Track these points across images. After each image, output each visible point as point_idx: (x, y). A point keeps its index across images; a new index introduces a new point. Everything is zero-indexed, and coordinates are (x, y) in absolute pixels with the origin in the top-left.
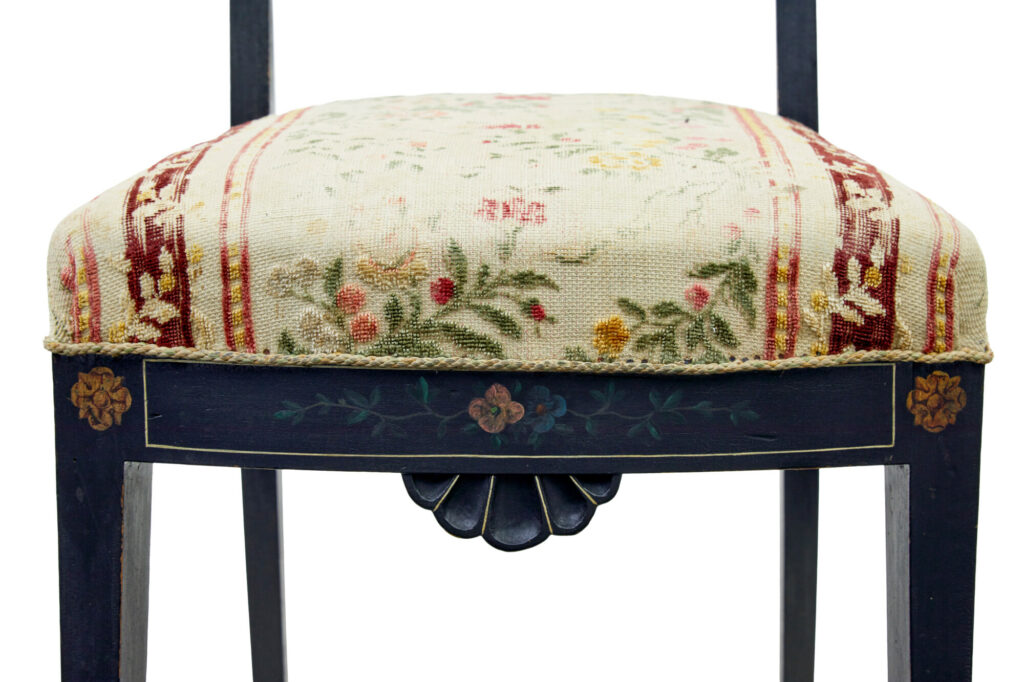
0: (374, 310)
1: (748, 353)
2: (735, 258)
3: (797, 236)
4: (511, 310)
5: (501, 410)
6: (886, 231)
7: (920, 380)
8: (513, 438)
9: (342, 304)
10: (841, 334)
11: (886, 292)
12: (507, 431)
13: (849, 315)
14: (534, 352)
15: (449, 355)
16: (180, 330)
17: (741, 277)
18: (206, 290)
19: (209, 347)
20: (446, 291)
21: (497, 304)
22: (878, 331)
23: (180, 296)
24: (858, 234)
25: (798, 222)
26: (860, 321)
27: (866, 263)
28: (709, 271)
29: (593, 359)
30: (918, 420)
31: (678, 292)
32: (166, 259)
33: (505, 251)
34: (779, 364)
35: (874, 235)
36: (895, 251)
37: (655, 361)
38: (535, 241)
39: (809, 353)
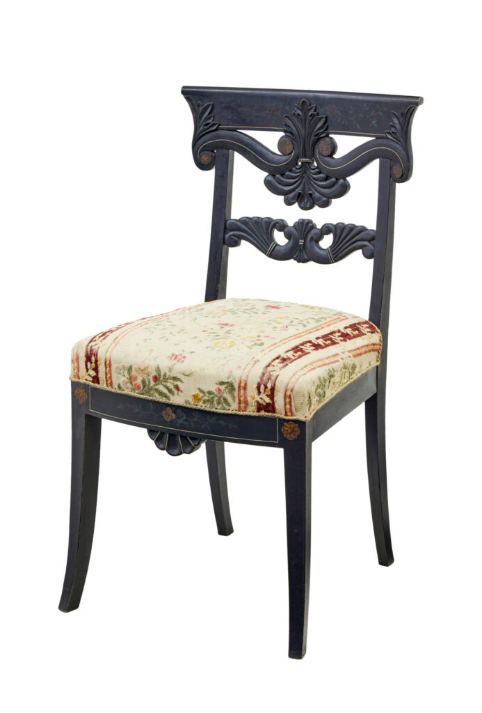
0: (139, 381)
1: (233, 408)
2: (229, 380)
3: (247, 376)
4: (171, 387)
5: (169, 416)
6: (273, 378)
7: (285, 424)
8: (172, 424)
9: (132, 379)
10: (260, 407)
11: (272, 396)
12: (171, 422)
13: (261, 401)
14: (177, 400)
15: (157, 398)
16: (96, 379)
17: (231, 387)
18: (102, 368)
19: (103, 386)
20: (156, 379)
21: (169, 385)
22: (270, 407)
23: (96, 369)
24: (265, 378)
25: (249, 373)
26: (265, 404)
27: (266, 387)
28: (222, 383)
29: (192, 404)
30: (285, 435)
31: (213, 388)
32: (93, 359)
33: (170, 370)
34: (241, 413)
35: (269, 379)
36: (275, 385)
37: (207, 407)
38: (179, 368)
39: (251, 411)
